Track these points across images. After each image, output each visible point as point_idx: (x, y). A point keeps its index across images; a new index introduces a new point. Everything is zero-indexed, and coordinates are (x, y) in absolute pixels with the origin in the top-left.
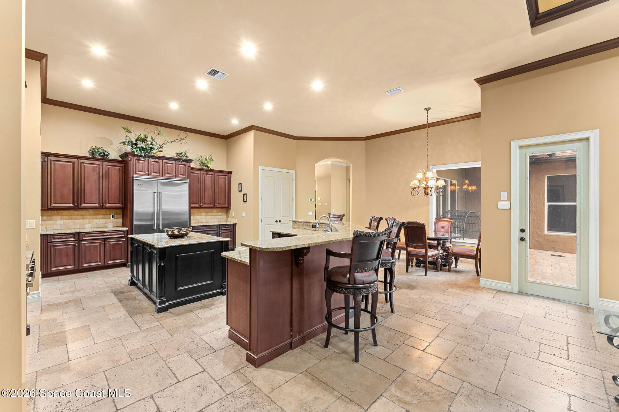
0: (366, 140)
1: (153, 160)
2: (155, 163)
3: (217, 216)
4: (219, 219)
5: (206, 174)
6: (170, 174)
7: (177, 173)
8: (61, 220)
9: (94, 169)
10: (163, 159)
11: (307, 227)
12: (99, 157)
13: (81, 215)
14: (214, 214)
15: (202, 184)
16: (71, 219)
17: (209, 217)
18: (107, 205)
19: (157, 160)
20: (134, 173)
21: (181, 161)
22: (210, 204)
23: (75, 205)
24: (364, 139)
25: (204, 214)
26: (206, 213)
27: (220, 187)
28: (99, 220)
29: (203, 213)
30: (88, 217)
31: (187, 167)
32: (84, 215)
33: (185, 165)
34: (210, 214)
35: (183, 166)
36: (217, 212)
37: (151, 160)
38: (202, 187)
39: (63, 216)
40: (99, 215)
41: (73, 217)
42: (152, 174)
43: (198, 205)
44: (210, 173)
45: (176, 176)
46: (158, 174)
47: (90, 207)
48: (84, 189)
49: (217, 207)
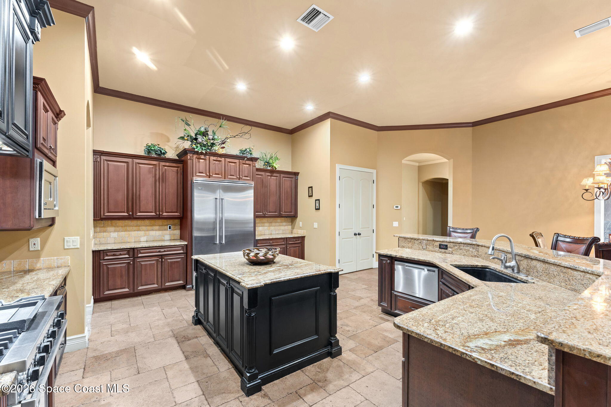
0: (473, 126)
1: (215, 158)
2: (217, 162)
3: (281, 227)
4: (283, 230)
5: (271, 176)
6: (233, 176)
7: (240, 175)
8: (115, 231)
9: (150, 171)
10: (225, 158)
11: (428, 247)
12: (155, 156)
13: (137, 226)
14: (277, 224)
15: (266, 189)
16: (126, 231)
17: (272, 228)
18: (164, 214)
19: (219, 159)
20: (194, 174)
21: (246, 159)
22: (275, 212)
23: (129, 215)
24: (471, 125)
25: (267, 224)
26: (269, 223)
27: (285, 191)
28: (155, 232)
29: (266, 223)
30: (144, 228)
31: (251, 166)
32: (139, 226)
33: (249, 165)
34: (273, 224)
35: (248, 166)
36: (281, 222)
37: (212, 158)
38: (266, 191)
39: (118, 227)
40: (156, 226)
41: (128, 228)
42: (214, 176)
43: (261, 214)
44: (275, 175)
45: (239, 179)
46: (220, 176)
47: (145, 217)
48: (140, 195)
49: (283, 215)
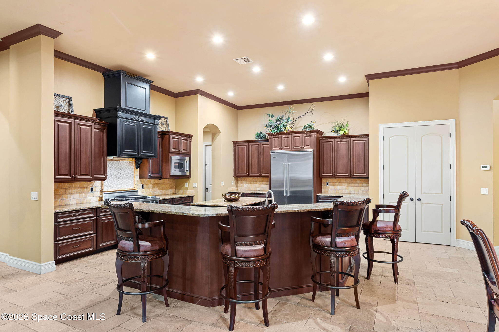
1: (285, 136)
2: (286, 138)
3: (361, 187)
5: (341, 141)
6: (298, 146)
7: (303, 145)
8: (246, 184)
9: (256, 149)
10: (291, 134)
13: (255, 181)
14: (357, 184)
15: (336, 153)
16: (250, 184)
17: (351, 188)
19: (288, 136)
20: (272, 149)
21: (306, 132)
22: (346, 173)
25: (346, 184)
26: (347, 183)
27: (357, 154)
28: (264, 185)
29: (344, 183)
30: (258, 182)
31: (312, 137)
33: (310, 136)
34: (352, 184)
35: (309, 137)
36: (361, 183)
37: (283, 136)
38: (336, 155)
39: (247, 181)
40: (264, 181)
41: (251, 182)
42: (284, 148)
43: (332, 174)
44: (345, 140)
45: (302, 148)
46: (288, 148)
48: (251, 163)
49: (354, 177)
